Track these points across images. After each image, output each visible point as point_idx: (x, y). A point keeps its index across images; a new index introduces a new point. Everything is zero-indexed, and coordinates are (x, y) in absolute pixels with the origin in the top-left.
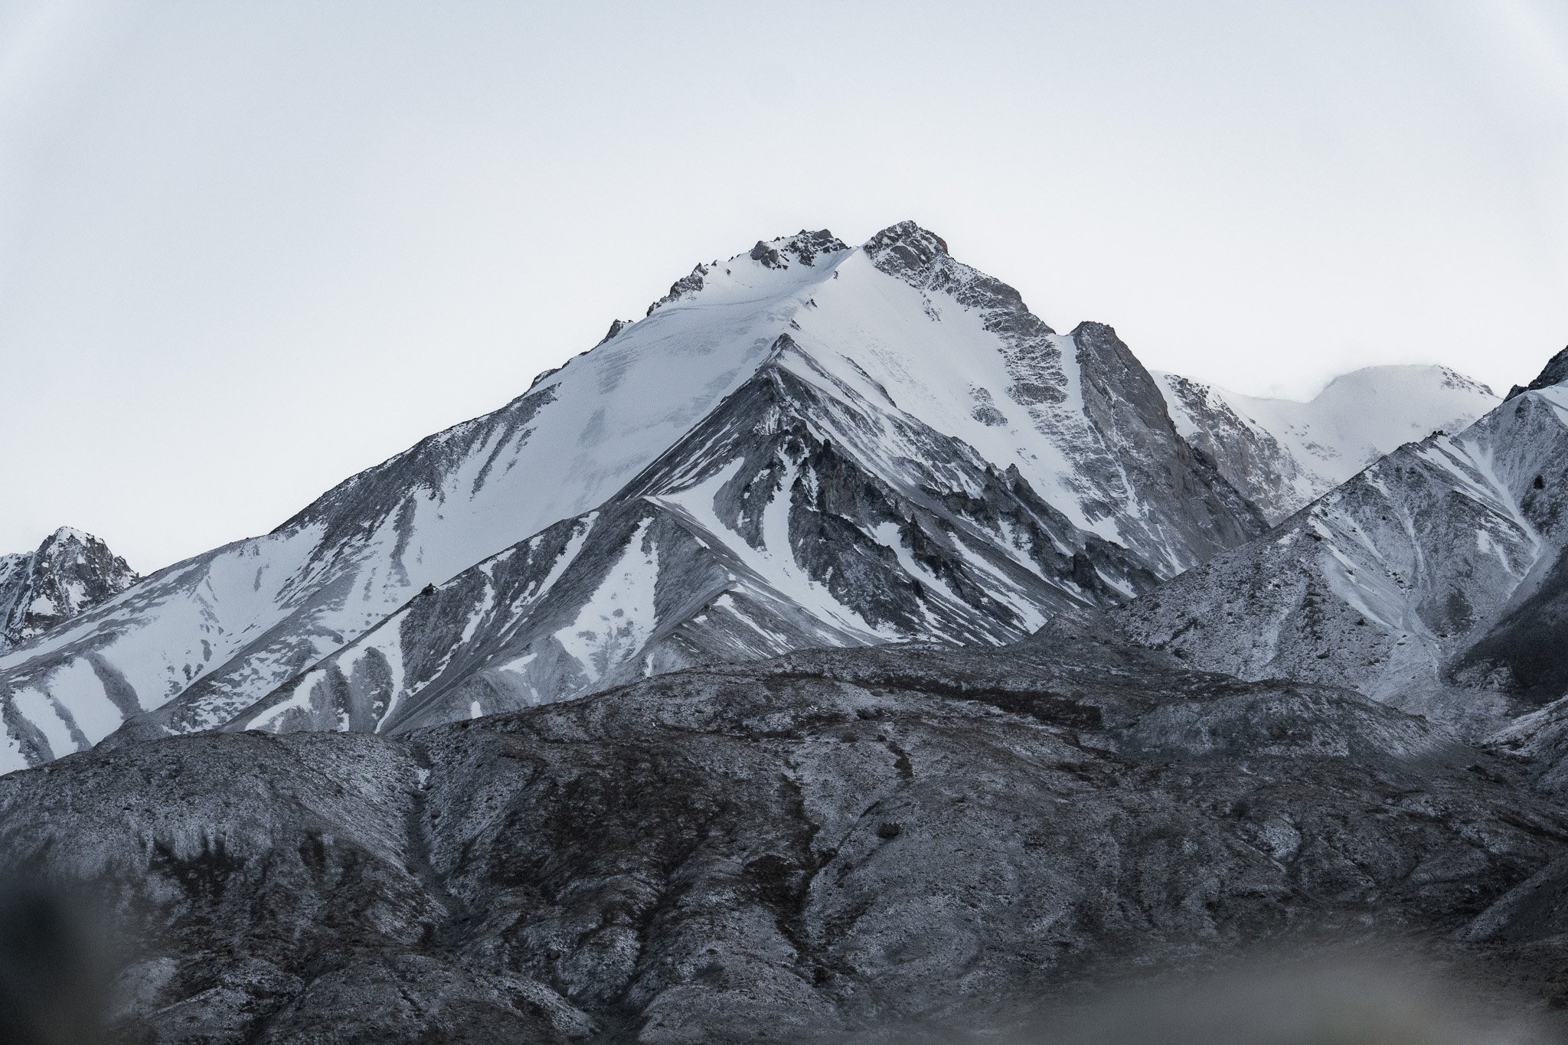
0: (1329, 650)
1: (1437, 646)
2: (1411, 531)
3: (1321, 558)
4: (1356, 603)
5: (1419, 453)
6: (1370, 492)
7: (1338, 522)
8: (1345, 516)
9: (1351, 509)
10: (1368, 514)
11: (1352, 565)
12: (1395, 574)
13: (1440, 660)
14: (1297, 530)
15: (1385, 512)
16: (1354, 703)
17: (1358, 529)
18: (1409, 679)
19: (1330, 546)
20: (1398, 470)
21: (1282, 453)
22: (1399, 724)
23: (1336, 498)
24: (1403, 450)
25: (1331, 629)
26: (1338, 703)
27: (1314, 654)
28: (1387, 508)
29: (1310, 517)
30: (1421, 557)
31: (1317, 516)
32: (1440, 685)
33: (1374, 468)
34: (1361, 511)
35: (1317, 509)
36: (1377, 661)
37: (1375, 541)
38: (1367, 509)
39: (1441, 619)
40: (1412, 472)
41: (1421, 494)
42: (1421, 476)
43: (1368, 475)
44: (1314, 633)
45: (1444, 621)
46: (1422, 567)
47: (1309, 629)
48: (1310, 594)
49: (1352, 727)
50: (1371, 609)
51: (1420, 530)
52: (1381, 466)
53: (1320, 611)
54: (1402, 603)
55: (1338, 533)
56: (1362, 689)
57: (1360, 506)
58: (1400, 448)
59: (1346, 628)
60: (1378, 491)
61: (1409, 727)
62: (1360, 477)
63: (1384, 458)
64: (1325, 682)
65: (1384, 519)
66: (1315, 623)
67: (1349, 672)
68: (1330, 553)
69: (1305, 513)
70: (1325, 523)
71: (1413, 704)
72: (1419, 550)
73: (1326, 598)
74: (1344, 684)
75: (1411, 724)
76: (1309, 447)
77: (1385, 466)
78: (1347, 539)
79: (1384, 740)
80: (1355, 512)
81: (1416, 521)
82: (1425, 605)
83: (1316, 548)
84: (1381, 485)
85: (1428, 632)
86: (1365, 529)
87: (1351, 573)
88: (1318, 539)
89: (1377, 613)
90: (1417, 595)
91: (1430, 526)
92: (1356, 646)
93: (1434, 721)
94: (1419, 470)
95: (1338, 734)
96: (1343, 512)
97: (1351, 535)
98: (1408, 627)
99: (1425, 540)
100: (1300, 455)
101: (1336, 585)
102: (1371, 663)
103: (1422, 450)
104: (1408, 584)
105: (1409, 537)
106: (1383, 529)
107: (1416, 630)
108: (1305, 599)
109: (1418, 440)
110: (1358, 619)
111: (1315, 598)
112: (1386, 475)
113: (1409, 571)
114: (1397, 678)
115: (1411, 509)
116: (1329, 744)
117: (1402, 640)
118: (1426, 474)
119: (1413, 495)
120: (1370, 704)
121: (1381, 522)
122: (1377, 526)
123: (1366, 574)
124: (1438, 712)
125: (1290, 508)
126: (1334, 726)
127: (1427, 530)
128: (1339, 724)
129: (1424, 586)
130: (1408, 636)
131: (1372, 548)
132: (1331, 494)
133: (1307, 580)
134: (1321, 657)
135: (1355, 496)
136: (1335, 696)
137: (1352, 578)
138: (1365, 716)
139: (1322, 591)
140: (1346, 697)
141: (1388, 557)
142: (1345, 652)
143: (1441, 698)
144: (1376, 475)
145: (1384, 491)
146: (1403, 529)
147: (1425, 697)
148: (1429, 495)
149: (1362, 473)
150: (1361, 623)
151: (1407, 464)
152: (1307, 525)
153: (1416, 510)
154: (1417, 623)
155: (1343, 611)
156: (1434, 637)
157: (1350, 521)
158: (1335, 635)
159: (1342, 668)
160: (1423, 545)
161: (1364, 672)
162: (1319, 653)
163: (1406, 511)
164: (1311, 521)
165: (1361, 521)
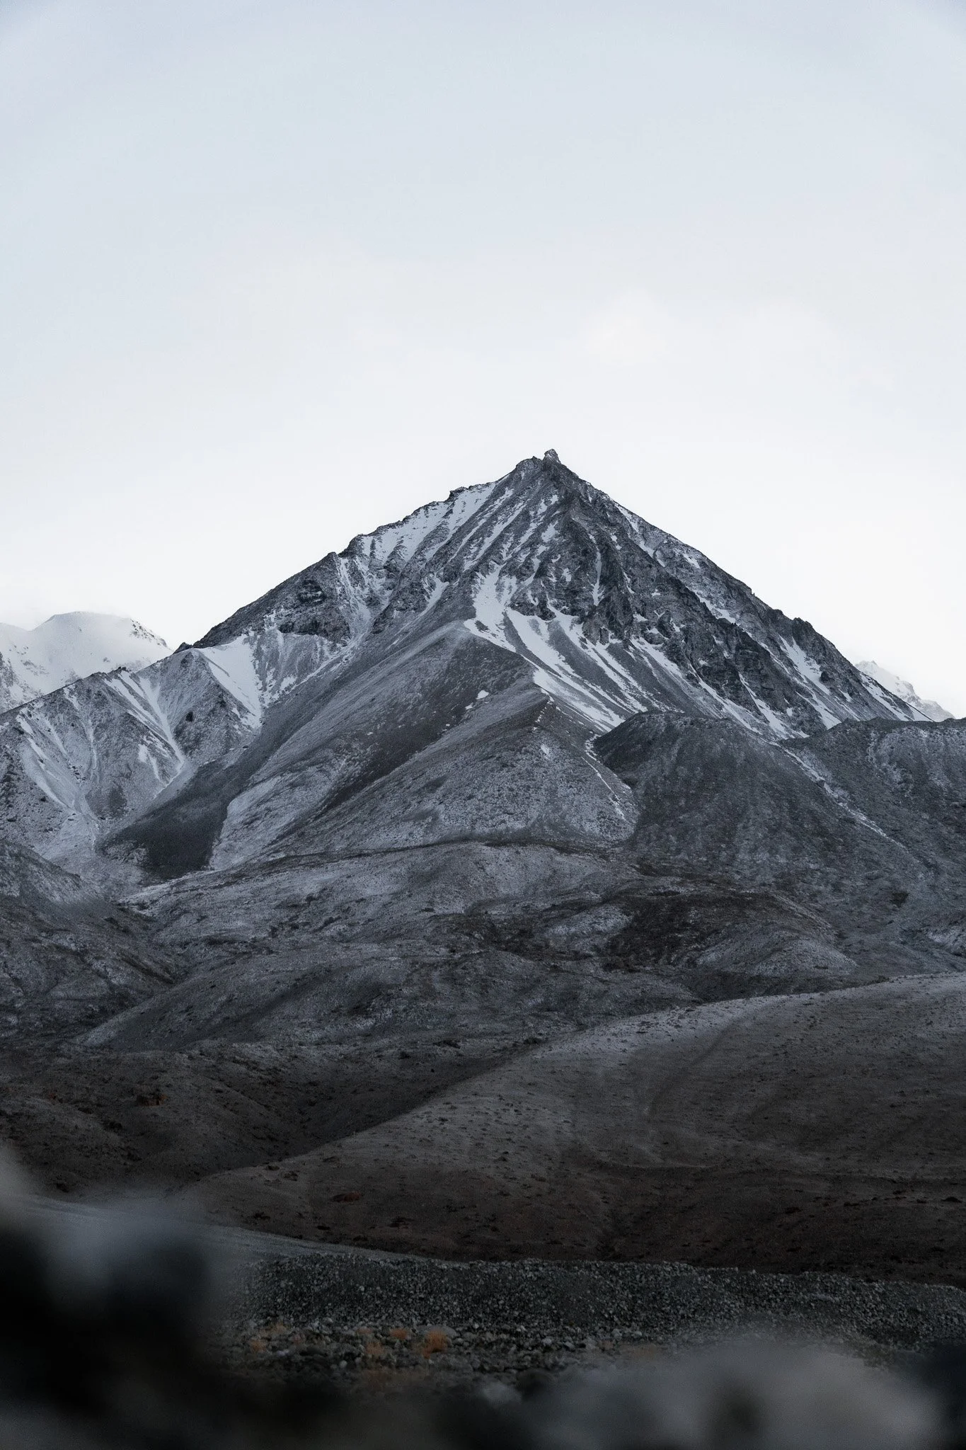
0: (16, 816)
1: (97, 825)
2: (92, 738)
3: (21, 747)
4: (43, 785)
5: (106, 681)
6: (65, 704)
7: (38, 723)
8: (44, 719)
9: (49, 714)
10: (62, 720)
11: (44, 757)
12: (74, 767)
13: (98, 836)
14: (7, 724)
15: (74, 720)
16: (29, 858)
17: (52, 730)
18: (72, 846)
19: (29, 739)
20: (89, 691)
21: (5, 665)
22: (60, 878)
23: (40, 705)
24: (95, 677)
25: (21, 801)
26: (17, 857)
27: (5, 818)
28: (76, 718)
29: (18, 716)
30: (95, 758)
31: (23, 715)
32: (95, 854)
33: (71, 687)
34: (56, 717)
35: (24, 711)
36: (51, 830)
37: (63, 741)
38: (61, 716)
39: (102, 807)
40: (99, 694)
41: (103, 711)
42: (105, 698)
43: (66, 691)
44: (8, 802)
45: (105, 808)
46: (95, 766)
47: (4, 798)
48: (9, 772)
49: (24, 876)
50: (53, 791)
51: (98, 738)
52: (76, 686)
53: (15, 786)
54: (76, 789)
55: (37, 731)
56: (37, 848)
57: (56, 713)
58: (92, 675)
59: (32, 802)
60: (71, 704)
61: (66, 882)
62: (60, 691)
63: (80, 680)
64: (10, 839)
65: (73, 725)
66: (9, 794)
67: (29, 834)
68: (29, 745)
69: (15, 712)
70: (29, 722)
71: (72, 865)
72: (95, 752)
73: (21, 777)
74: (24, 843)
75: (69, 880)
76: (26, 663)
77: (80, 687)
78: (43, 736)
79: (47, 889)
80: (52, 717)
81: (96, 731)
82: (93, 794)
83: (19, 739)
84: (74, 700)
85: (91, 814)
86: (58, 731)
87: (42, 761)
88: (22, 732)
89: (56, 794)
90: (87, 787)
91: (106, 736)
92: (37, 817)
93: (86, 880)
94: (104, 693)
95: (14, 879)
96: (43, 715)
97: (47, 734)
98: (78, 808)
99: (100, 746)
100: (19, 670)
101: (29, 768)
102: (46, 831)
103: (109, 679)
104: (82, 776)
105: (89, 741)
106: (70, 733)
107: (84, 811)
108: (5, 776)
109: (107, 671)
110: (42, 796)
111: (12, 776)
112: (80, 694)
113: (85, 767)
114: (63, 845)
115: (94, 721)
116: (6, 886)
117: (72, 817)
118: (109, 697)
119: (97, 711)
120: (41, 861)
121: (70, 727)
122: (67, 730)
123: (54, 765)
124: (90, 874)
125: (4, 706)
126: (12, 873)
127: (103, 739)
128: (16, 872)
129: (95, 780)
130: (77, 815)
131: (60, 745)
132: (37, 701)
133: (9, 762)
134: (10, 820)
135: (54, 705)
136: (16, 851)
137: (42, 765)
138: (36, 869)
139: (18, 772)
140: (23, 852)
141: (71, 754)
142: (28, 820)
143: (93, 864)
144: (72, 693)
145: (76, 705)
146: (85, 735)
147: (81, 861)
148: (109, 713)
149: (62, 689)
150: (43, 800)
151: (96, 688)
152: (15, 721)
153: (97, 723)
154: (85, 806)
155: (32, 789)
156: (96, 818)
157: (47, 723)
158: (23, 806)
159: (24, 831)
160: (98, 749)
161: (40, 836)
162: (9, 817)
163: (90, 722)
164: (18, 719)
165: (55, 725)
